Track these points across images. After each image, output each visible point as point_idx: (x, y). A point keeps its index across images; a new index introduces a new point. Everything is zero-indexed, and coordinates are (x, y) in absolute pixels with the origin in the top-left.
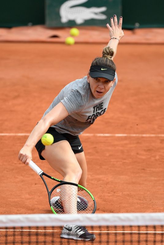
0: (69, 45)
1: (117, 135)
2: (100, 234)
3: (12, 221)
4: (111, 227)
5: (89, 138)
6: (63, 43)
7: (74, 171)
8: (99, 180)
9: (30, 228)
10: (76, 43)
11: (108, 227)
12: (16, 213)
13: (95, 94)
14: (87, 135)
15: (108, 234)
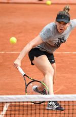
0: (48, 5)
1: (74, 53)
2: (65, 106)
3: (18, 98)
4: (71, 101)
5: (58, 54)
6: (45, 4)
7: (49, 72)
8: (64, 77)
9: (27, 102)
10: (52, 4)
11: (69, 102)
12: (20, 94)
13: (59, 31)
14: (58, 53)
15: (69, 105)
